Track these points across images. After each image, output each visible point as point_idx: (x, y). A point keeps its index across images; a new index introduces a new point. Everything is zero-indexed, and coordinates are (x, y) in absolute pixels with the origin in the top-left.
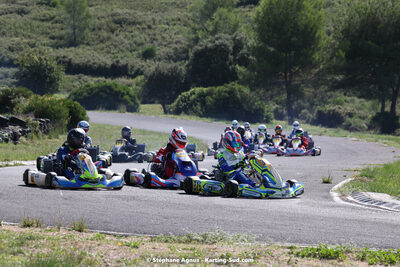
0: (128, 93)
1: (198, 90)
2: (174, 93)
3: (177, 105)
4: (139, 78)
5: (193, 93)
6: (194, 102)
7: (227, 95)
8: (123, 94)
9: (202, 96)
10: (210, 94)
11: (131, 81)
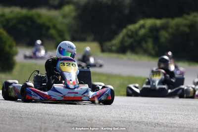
0: (55, 27)
1: (149, 22)
2: (114, 27)
3: (122, 42)
4: (68, 9)
5: (143, 26)
6: (144, 38)
7: (187, 30)
8: (48, 28)
9: (154, 30)
10: (164, 27)
11: (54, 13)
